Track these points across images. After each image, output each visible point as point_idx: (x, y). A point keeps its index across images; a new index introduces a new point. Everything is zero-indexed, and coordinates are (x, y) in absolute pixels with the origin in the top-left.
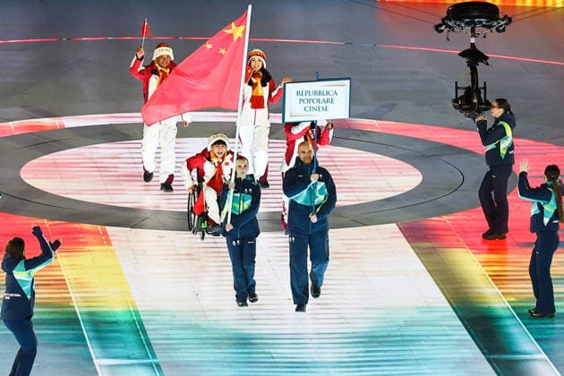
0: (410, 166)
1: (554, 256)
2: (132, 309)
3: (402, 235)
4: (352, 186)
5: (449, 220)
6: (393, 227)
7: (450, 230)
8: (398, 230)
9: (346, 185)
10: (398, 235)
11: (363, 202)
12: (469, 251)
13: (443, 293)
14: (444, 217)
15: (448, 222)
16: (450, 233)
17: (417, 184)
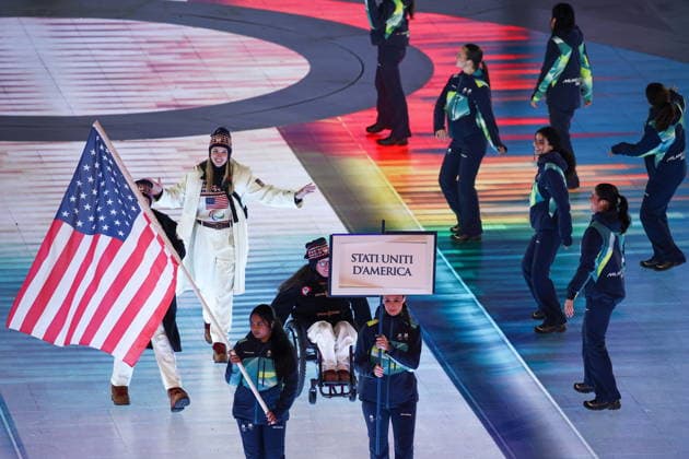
0: (293, 52)
1: (482, 165)
3: (284, 142)
4: (218, 79)
5: (346, 122)
6: (273, 132)
7: (347, 134)
8: (280, 136)
9: (211, 79)
10: (279, 143)
11: (233, 100)
12: (372, 161)
13: (339, 216)
14: (339, 118)
15: (344, 125)
16: (346, 138)
17: (303, 76)
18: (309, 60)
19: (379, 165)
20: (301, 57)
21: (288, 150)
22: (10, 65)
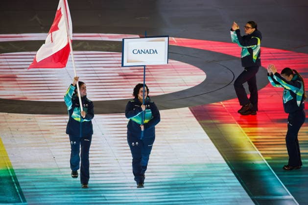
0: (198, 68)
2: (9, 168)
3: (193, 115)
4: (158, 82)
5: (225, 105)
6: (187, 110)
7: (226, 111)
8: (190, 112)
9: (154, 82)
11: (166, 93)
12: (238, 125)
13: (221, 154)
14: (221, 103)
15: (224, 106)
16: (226, 113)
17: (203, 81)
18: (205, 72)
19: (242, 127)
20: (201, 71)
21: (194, 119)
22: (51, 76)
